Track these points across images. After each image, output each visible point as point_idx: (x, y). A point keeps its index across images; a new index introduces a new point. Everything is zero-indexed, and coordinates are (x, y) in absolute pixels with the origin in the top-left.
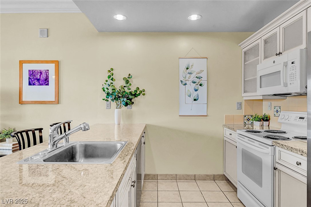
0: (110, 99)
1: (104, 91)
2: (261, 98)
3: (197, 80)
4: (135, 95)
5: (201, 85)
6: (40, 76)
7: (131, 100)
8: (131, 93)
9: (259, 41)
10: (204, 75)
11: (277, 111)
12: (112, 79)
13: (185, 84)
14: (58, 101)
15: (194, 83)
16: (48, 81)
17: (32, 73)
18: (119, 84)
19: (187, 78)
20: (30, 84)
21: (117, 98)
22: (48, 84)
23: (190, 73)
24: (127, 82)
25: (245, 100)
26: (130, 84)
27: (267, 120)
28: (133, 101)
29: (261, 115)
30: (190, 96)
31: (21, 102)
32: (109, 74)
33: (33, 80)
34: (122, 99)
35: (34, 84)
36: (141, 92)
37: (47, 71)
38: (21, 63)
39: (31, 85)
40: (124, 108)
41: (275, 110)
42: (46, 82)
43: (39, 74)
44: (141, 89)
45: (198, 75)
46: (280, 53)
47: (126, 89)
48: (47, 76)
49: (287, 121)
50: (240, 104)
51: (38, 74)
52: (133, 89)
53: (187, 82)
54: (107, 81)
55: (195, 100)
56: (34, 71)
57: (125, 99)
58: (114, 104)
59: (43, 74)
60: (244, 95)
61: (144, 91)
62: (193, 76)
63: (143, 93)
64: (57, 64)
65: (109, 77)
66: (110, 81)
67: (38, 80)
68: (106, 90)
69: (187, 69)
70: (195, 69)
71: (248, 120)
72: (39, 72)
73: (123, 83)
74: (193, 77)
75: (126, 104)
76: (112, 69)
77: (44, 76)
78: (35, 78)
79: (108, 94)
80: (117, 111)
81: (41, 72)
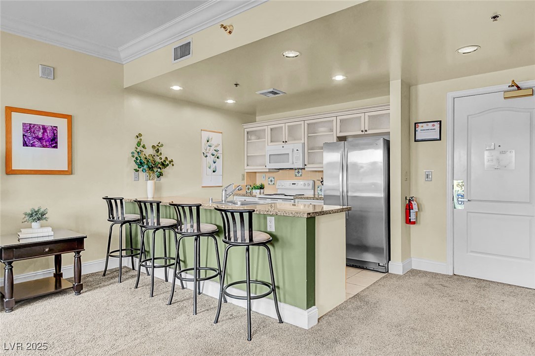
0: (140, 169)
2: (268, 170)
3: (215, 153)
5: (218, 158)
6: (43, 133)
8: (161, 162)
9: (266, 127)
10: (220, 148)
11: (271, 181)
12: (142, 146)
13: (206, 156)
15: (213, 155)
16: (56, 143)
17: (29, 129)
18: (149, 152)
19: (208, 151)
20: (25, 144)
21: (151, 169)
22: (56, 147)
23: (210, 146)
24: (158, 151)
25: (247, 172)
26: (161, 154)
27: (263, 188)
28: (162, 171)
29: (258, 184)
30: (210, 168)
31: (9, 171)
32: (138, 140)
33: (30, 138)
35: (33, 145)
36: (170, 162)
37: (54, 128)
38: (9, 110)
39: (27, 146)
41: (270, 180)
42: (53, 142)
43: (42, 131)
44: (169, 159)
45: (216, 149)
46: (286, 142)
47: (157, 158)
48: (54, 135)
49: (284, 187)
50: (243, 176)
51: (39, 131)
53: (208, 154)
54: (136, 148)
55: (214, 172)
56: (32, 126)
58: (143, 175)
59: (48, 131)
60: (246, 168)
61: (172, 161)
62: (213, 148)
63: (171, 163)
65: (139, 144)
69: (208, 141)
70: (213, 142)
71: (248, 189)
72: (41, 127)
73: (153, 151)
74: (212, 151)
76: (140, 135)
77: (49, 134)
78: (34, 136)
79: (141, 163)
80: (150, 184)
81: (45, 129)
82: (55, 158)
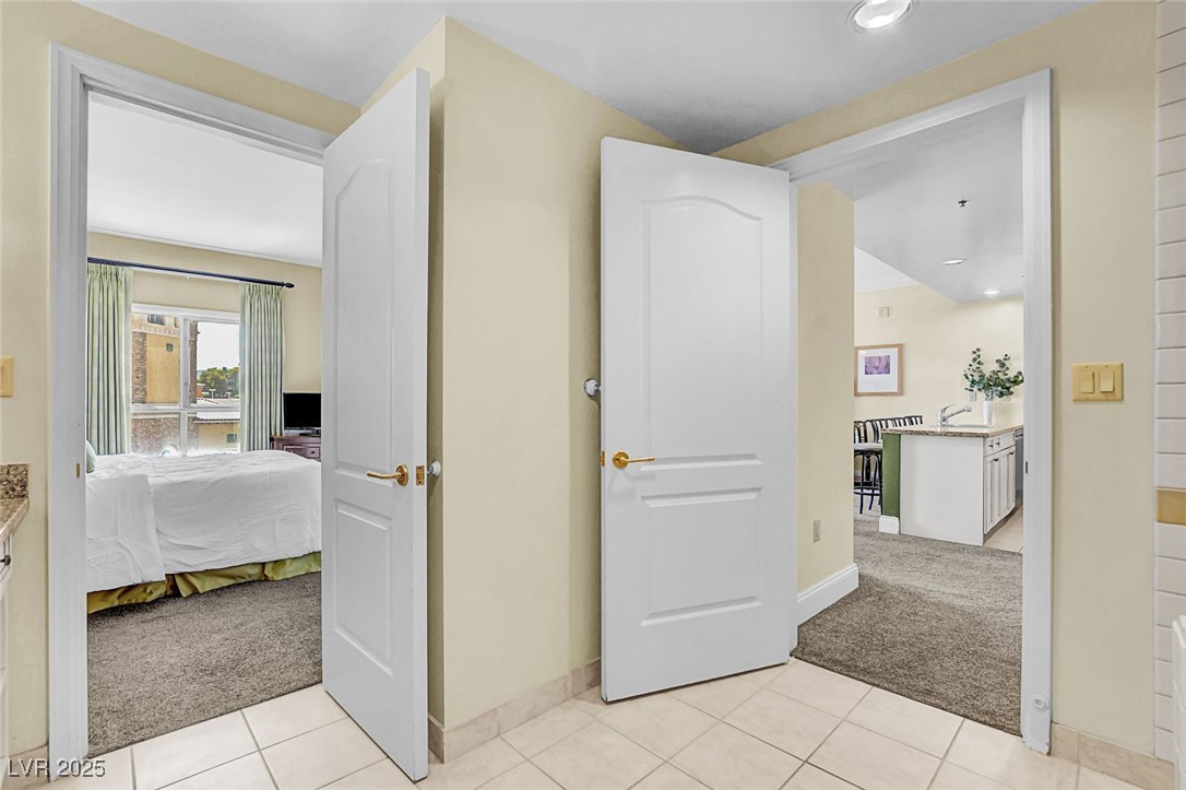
0: (975, 389)
1: (967, 378)
4: (1016, 382)
6: (879, 363)
7: (1008, 388)
8: (1008, 380)
12: (979, 363)
14: (901, 392)
16: (889, 369)
17: (869, 360)
18: (989, 368)
20: (866, 373)
21: (987, 387)
22: (888, 373)
24: (1003, 365)
26: (1008, 368)
28: (1011, 390)
31: (857, 394)
32: (975, 356)
33: (870, 368)
34: (994, 388)
35: (872, 373)
37: (888, 357)
39: (868, 374)
40: (997, 399)
42: (887, 370)
43: (878, 361)
44: (1025, 374)
47: (1000, 375)
48: (888, 363)
51: (876, 361)
52: (1011, 374)
54: (971, 365)
56: (871, 358)
57: (1000, 388)
58: (982, 395)
59: (883, 361)
64: (900, 347)
65: (974, 360)
66: (975, 365)
67: (877, 368)
68: (970, 377)
72: (878, 358)
73: (996, 367)
75: (1001, 395)
76: (979, 350)
77: (884, 363)
78: (872, 366)
79: (973, 382)
80: (986, 403)
81: (880, 359)
82: (888, 382)
